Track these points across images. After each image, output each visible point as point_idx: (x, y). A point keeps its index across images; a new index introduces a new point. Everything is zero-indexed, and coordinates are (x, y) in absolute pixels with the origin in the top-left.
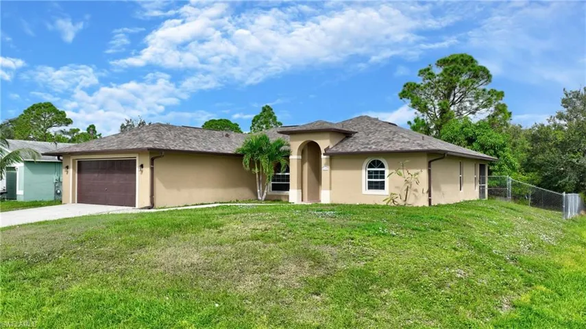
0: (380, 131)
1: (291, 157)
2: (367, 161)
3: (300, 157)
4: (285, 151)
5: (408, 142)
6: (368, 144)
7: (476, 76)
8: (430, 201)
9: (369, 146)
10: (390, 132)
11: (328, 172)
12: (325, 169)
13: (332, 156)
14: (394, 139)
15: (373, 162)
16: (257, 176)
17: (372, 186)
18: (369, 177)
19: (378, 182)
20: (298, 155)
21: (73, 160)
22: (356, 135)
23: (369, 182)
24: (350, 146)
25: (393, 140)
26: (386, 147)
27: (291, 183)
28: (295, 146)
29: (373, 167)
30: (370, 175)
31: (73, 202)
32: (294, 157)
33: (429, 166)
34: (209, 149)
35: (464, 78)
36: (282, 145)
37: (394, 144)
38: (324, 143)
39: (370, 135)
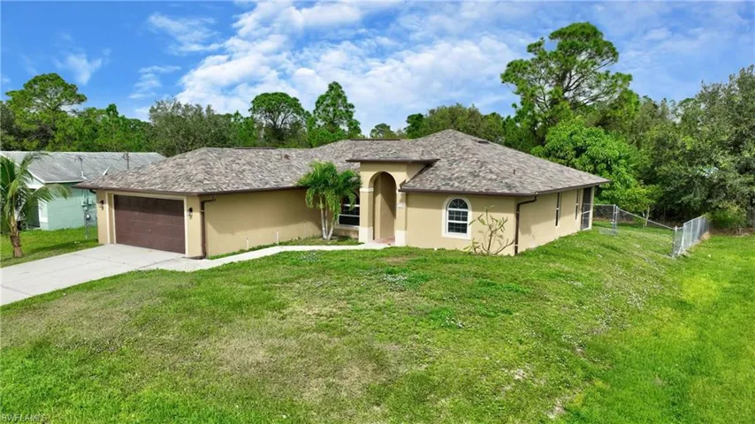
0: (466, 159)
1: (361, 190)
2: (449, 200)
3: (372, 190)
4: (354, 183)
5: (496, 180)
6: (450, 179)
7: (599, 53)
8: (516, 248)
9: (451, 183)
10: (477, 162)
11: (404, 210)
12: (400, 206)
13: (410, 194)
14: (481, 174)
15: (456, 201)
16: (322, 212)
17: (453, 228)
18: (450, 218)
19: (459, 224)
20: (369, 187)
21: (109, 195)
22: (438, 163)
23: (450, 224)
24: (430, 181)
25: (478, 176)
26: (471, 186)
27: (361, 216)
28: (367, 176)
29: (455, 207)
30: (452, 216)
31: (112, 242)
32: (365, 190)
33: (518, 210)
34: (267, 184)
35: (583, 57)
36: (351, 177)
37: (480, 182)
38: (400, 177)
39: (454, 166)
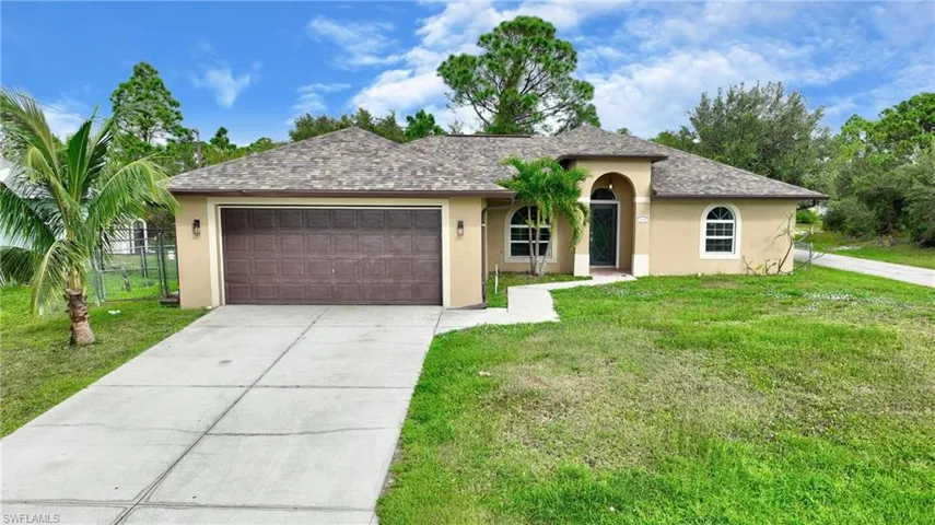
15: (716, 210)
17: (712, 246)
18: (708, 233)
19: (721, 240)
23: (707, 240)
29: (715, 218)
30: (710, 229)
